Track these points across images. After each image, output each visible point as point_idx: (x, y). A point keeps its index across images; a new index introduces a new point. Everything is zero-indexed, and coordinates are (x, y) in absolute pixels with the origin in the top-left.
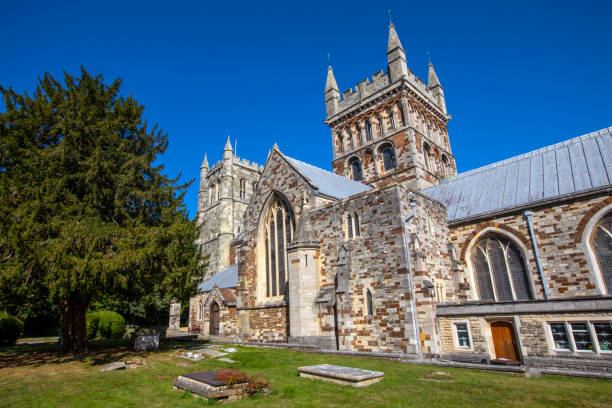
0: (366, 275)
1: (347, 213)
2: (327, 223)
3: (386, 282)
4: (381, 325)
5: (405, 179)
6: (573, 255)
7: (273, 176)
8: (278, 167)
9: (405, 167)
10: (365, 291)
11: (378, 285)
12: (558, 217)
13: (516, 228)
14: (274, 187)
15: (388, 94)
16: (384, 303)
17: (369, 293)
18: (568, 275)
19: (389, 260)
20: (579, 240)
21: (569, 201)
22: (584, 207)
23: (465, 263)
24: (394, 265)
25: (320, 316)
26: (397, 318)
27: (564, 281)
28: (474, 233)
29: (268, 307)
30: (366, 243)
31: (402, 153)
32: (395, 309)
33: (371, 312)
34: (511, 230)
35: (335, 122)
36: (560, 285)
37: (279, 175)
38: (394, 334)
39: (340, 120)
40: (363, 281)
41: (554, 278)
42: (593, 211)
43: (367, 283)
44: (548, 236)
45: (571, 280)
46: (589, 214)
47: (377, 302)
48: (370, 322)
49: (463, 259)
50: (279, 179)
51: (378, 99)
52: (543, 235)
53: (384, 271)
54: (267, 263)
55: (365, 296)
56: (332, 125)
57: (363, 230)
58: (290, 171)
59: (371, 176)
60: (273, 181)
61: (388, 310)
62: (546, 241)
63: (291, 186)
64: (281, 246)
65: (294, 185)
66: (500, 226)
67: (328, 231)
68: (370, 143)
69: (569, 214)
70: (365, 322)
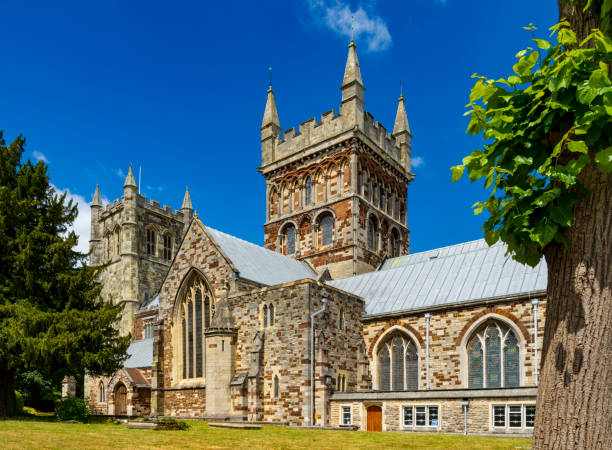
0: (275, 364)
1: (264, 303)
2: (245, 311)
3: (291, 370)
4: (284, 406)
5: (341, 259)
6: (452, 356)
7: (193, 251)
8: (198, 241)
9: (343, 245)
10: (273, 376)
11: (284, 373)
12: (449, 322)
13: (416, 328)
14: (194, 263)
15: (337, 146)
16: (288, 387)
17: (276, 378)
18: (445, 373)
19: (296, 351)
20: (458, 344)
21: (459, 308)
22: (468, 315)
23: (371, 357)
24: (299, 355)
25: (234, 397)
26: (296, 400)
27: (442, 378)
28: (383, 330)
29: (185, 389)
30: (279, 334)
31: (342, 226)
32: (296, 393)
33: (276, 395)
34: (412, 330)
35: (272, 172)
36: (438, 381)
37: (199, 251)
38: (293, 414)
39: (277, 170)
40: (273, 368)
41: (435, 374)
42: (474, 320)
43: (276, 370)
44: (438, 338)
45: (447, 377)
46: (471, 321)
47: (283, 387)
48: (275, 403)
49: (370, 353)
50: (199, 256)
51: (323, 151)
52: (435, 337)
53: (291, 360)
54: (184, 345)
55: (273, 381)
56: (268, 175)
57: (277, 321)
58: (211, 249)
59: (307, 249)
60: (192, 255)
61: (291, 394)
62: (437, 342)
63: (212, 266)
64: (199, 329)
65: (214, 265)
66: (405, 325)
67: (246, 319)
68: (310, 208)
69: (457, 320)
70: (271, 403)
